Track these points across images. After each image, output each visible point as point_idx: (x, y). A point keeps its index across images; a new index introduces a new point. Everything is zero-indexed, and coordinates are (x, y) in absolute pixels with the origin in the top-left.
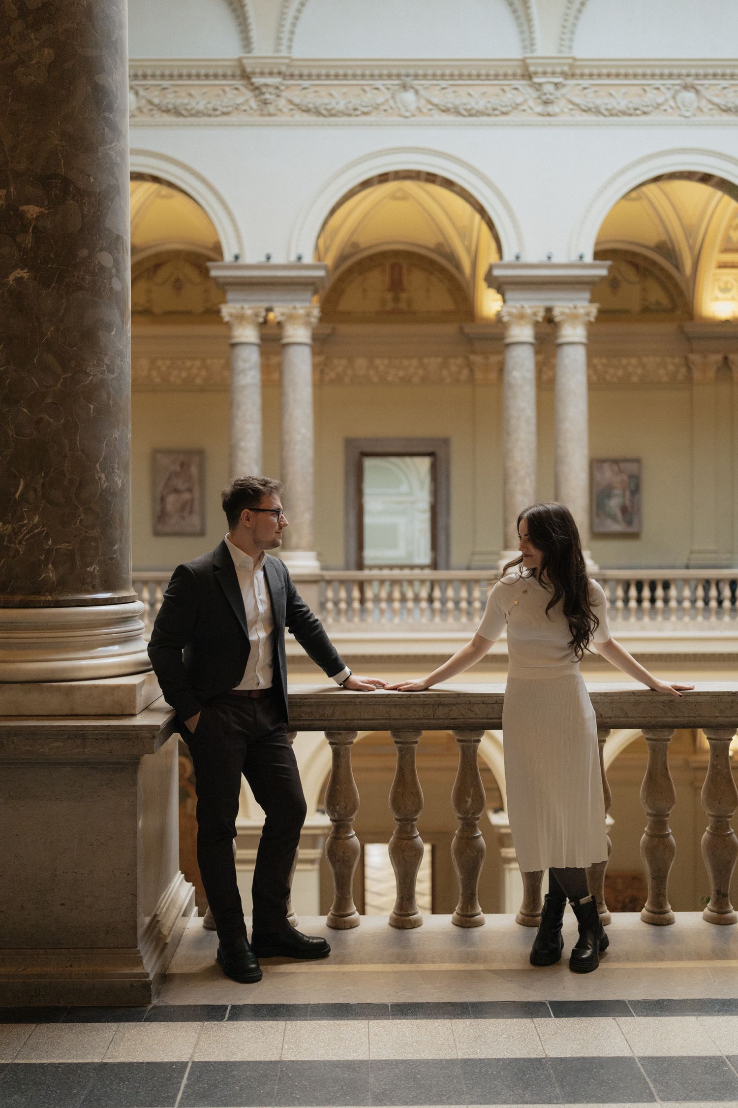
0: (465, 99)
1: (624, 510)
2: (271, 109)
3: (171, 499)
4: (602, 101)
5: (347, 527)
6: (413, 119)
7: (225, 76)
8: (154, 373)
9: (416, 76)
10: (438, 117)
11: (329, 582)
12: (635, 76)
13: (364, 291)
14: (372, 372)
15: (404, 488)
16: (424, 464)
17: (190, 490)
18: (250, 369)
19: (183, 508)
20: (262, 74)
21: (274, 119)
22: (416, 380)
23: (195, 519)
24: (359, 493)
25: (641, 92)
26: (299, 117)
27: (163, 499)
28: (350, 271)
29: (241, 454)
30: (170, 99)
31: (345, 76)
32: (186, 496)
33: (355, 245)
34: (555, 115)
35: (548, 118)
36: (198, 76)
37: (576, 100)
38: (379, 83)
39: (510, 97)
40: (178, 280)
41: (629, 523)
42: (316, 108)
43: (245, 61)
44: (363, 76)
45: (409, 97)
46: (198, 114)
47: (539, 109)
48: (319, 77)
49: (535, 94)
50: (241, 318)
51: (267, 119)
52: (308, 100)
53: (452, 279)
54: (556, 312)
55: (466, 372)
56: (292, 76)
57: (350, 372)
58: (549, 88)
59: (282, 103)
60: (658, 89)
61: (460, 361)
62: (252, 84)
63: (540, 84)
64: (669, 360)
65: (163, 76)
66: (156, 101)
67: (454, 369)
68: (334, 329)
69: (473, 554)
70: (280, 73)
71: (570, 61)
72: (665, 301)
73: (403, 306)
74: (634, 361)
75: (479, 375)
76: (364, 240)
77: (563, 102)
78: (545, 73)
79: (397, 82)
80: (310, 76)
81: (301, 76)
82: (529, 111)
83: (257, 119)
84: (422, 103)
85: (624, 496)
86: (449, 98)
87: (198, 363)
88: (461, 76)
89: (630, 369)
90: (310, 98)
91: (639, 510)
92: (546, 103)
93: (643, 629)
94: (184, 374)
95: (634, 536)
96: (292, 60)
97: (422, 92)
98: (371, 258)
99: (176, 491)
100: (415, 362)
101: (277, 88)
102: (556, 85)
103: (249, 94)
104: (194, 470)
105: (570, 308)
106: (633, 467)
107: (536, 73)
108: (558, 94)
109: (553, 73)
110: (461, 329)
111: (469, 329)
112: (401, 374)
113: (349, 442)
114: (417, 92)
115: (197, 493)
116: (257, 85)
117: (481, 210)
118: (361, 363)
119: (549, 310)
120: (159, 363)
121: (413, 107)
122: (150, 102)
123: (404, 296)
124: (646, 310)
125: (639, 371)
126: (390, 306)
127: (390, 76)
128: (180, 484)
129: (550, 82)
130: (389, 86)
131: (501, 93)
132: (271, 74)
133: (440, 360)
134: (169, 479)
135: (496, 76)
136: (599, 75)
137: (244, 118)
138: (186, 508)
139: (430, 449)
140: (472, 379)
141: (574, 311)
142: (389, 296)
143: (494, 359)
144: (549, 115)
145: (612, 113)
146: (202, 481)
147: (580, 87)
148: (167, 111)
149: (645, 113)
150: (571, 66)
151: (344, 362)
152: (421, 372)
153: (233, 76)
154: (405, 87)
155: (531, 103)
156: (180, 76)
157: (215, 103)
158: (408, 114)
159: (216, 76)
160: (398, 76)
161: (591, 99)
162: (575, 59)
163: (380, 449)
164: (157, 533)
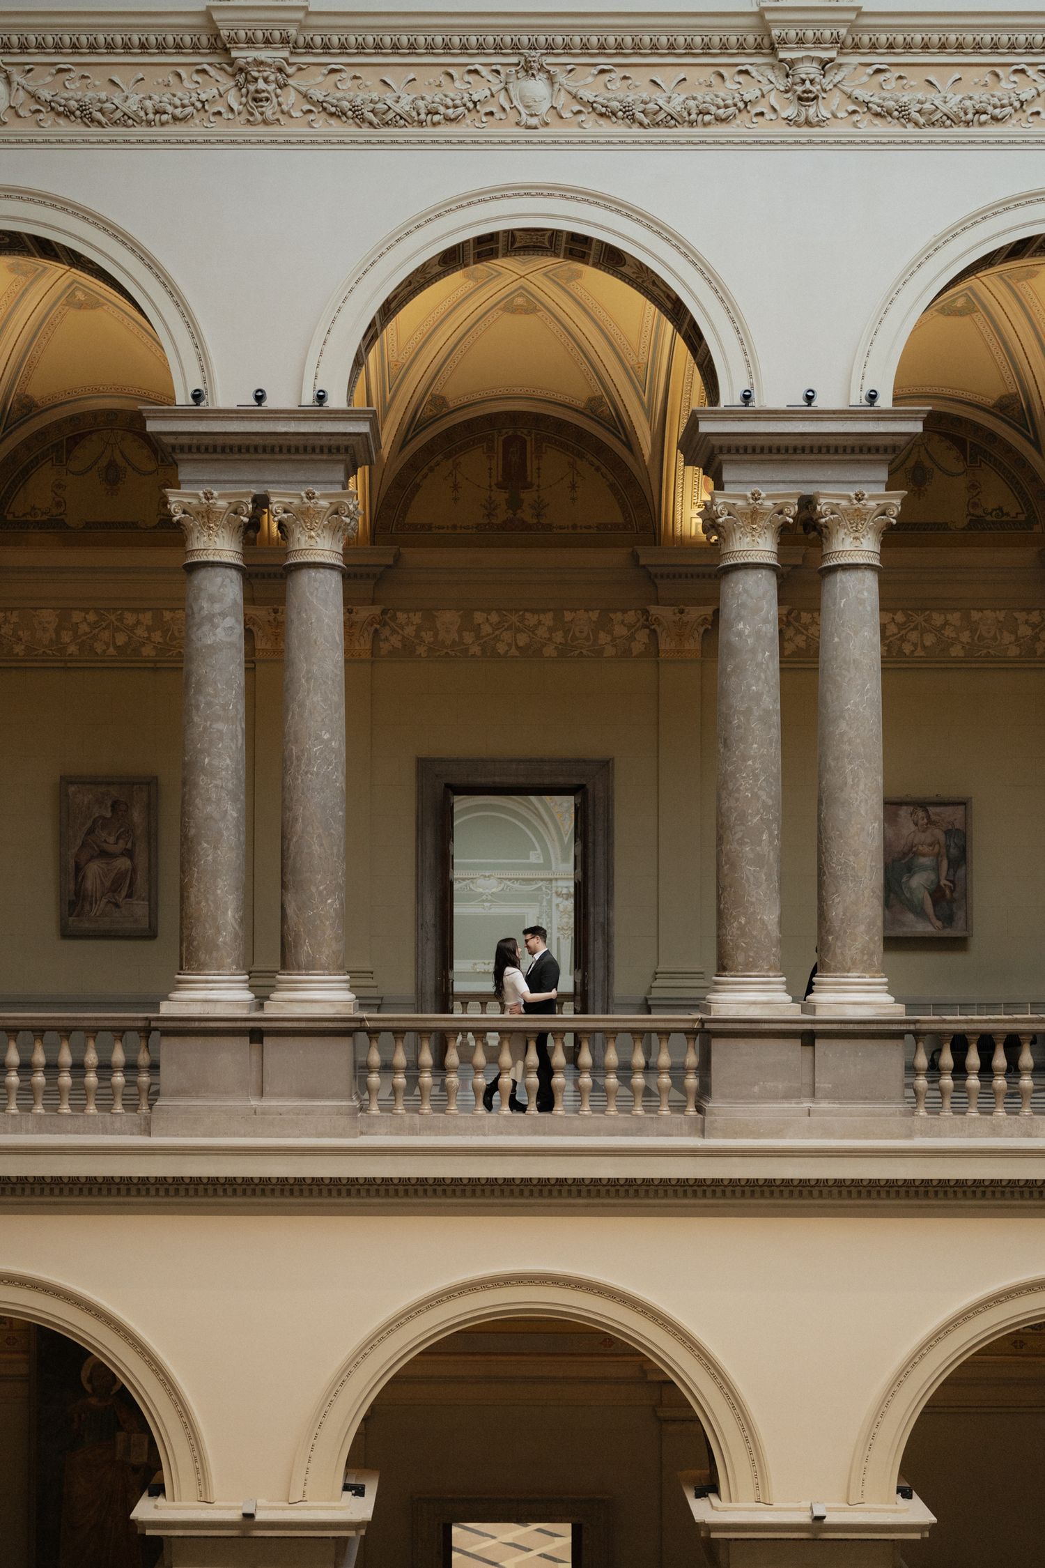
0: (646, 92)
1: (937, 894)
2: (269, 110)
3: (94, 869)
4: (913, 94)
5: (419, 925)
6: (542, 130)
7: (179, 47)
8: (66, 637)
9: (550, 48)
10: (593, 126)
11: (373, 1033)
12: (978, 47)
13: (455, 487)
14: (469, 638)
15: (535, 857)
16: (563, 808)
17: (129, 854)
18: (223, 615)
19: (115, 887)
20: (250, 41)
21: (275, 129)
22: (550, 651)
23: (140, 908)
24: (444, 861)
25: (989, 78)
26: (323, 126)
27: (78, 869)
28: (429, 449)
29: (202, 780)
30: (74, 91)
31: (412, 48)
32: (123, 863)
33: (439, 402)
34: (821, 123)
35: (805, 130)
36: (127, 47)
37: (862, 94)
38: (477, 62)
39: (730, 88)
40: (112, 464)
41: (948, 920)
42: (355, 109)
43: (216, 16)
44: (447, 48)
45: (537, 88)
46: (127, 119)
47: (790, 111)
48: (361, 49)
49: (781, 84)
50: (207, 515)
51: (262, 129)
52: (339, 95)
53: (617, 465)
54: (822, 506)
55: (642, 636)
56: (309, 46)
57: (428, 636)
58: (808, 70)
59: (290, 98)
60: (1023, 71)
61: (631, 617)
62: (232, 63)
63: (792, 63)
64: (1021, 616)
65: (58, 47)
66: (46, 94)
67: (620, 631)
68: (398, 557)
69: (656, 975)
70: (285, 41)
71: (852, 16)
72: (1013, 508)
73: (527, 515)
74: (955, 618)
75: (666, 644)
76: (456, 390)
77: (836, 99)
78: (801, 41)
79: (514, 60)
80: (343, 48)
81: (326, 48)
82: (770, 115)
83: (240, 129)
84: (563, 98)
85: (937, 869)
86: (615, 91)
87: (147, 618)
88: (637, 49)
89: (949, 632)
90: (346, 91)
91: (965, 895)
92: (805, 99)
93: (995, 1131)
94: (121, 639)
95: (958, 944)
96: (308, 14)
97: (561, 78)
98: (469, 425)
99: (104, 854)
100: (548, 619)
101: (280, 70)
102: (824, 64)
103: (226, 83)
104: (137, 816)
105: (849, 498)
106: (953, 815)
107: (783, 41)
108: (827, 82)
109: (818, 41)
110: (635, 557)
111: (647, 556)
112: (522, 640)
113: (424, 766)
114: (551, 79)
115: (141, 859)
116: (241, 62)
117: (675, 310)
118: (449, 619)
119: (807, 503)
120: (76, 617)
121: (543, 108)
122: (34, 97)
123: (527, 496)
124: (976, 523)
125: (965, 637)
126: (502, 515)
127: (499, 48)
128: (111, 842)
129: (813, 59)
130: (498, 67)
131: (715, 80)
132: (268, 42)
133: (594, 615)
134: (91, 831)
135: (707, 49)
136: (908, 46)
137: (219, 128)
138: (122, 885)
139: (576, 781)
140: (653, 650)
141: (858, 505)
142: (501, 497)
143: (695, 613)
144: (808, 123)
145: (930, 121)
146: (152, 837)
147: (870, 70)
148: (68, 114)
149: (995, 119)
150: (852, 26)
151: (417, 618)
152: (559, 637)
153: (196, 47)
154: (528, 69)
155: (773, 99)
156: (93, 47)
157: (161, 98)
158: (533, 121)
159: (162, 47)
160: (516, 47)
161: (890, 91)
162: (859, 12)
163: (482, 780)
164: (67, 934)
